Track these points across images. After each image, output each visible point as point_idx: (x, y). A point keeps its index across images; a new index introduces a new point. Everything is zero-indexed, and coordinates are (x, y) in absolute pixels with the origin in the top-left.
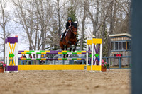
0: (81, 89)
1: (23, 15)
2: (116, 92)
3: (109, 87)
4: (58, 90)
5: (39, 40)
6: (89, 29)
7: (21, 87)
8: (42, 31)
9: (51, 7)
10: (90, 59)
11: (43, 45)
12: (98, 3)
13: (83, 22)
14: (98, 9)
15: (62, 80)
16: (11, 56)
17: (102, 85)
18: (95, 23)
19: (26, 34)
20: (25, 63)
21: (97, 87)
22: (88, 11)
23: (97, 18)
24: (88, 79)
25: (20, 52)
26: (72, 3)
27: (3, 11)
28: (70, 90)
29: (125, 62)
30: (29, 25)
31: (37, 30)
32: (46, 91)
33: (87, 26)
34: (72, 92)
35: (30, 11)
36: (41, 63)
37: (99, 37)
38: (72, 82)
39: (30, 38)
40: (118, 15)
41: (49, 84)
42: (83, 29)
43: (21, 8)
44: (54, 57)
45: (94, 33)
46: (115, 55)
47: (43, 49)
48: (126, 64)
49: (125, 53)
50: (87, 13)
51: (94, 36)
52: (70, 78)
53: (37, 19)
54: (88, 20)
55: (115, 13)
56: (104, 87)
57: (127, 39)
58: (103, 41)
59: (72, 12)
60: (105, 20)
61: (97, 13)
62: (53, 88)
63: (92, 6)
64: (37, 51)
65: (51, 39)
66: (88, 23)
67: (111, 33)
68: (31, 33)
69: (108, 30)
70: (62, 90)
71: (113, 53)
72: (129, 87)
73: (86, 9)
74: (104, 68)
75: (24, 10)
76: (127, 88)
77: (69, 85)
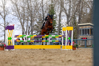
0: (58, 62)
1: (18, 10)
2: (83, 65)
3: (78, 61)
4: (42, 63)
5: (29, 28)
6: (64, 20)
7: (17, 61)
8: (31, 21)
9: (37, 4)
10: (64, 41)
11: (32, 31)
12: (70, 1)
13: (60, 15)
14: (70, 6)
15: (45, 56)
16: (10, 39)
17: (73, 59)
18: (68, 16)
19: (20, 24)
20: (19, 44)
21: (70, 61)
22: (63, 7)
23: (70, 12)
24: (63, 55)
25: (16, 36)
26: (52, 2)
27: (4, 7)
28: (51, 63)
29: (89, 43)
30: (22, 17)
31: (28, 20)
32: (34, 63)
33: (62, 18)
34: (52, 64)
35: (23, 8)
36: (30, 44)
37: (71, 26)
38: (52, 57)
39: (23, 26)
40: (84, 10)
41: (36, 59)
42: (60, 20)
43: (17, 5)
44: (39, 40)
45: (68, 23)
46: (82, 38)
47: (32, 34)
48: (90, 44)
49: (89, 37)
50: (63, 9)
51: (67, 25)
52: (50, 54)
53: (28, 13)
54: (63, 14)
55: (82, 8)
56: (75, 61)
57: (91, 27)
58: (74, 28)
59: (52, 8)
60: (75, 14)
61: (70, 9)
62: (38, 62)
63: (66, 3)
64: (27, 35)
65: (38, 27)
66: (64, 16)
67: (79, 23)
68: (24, 23)
69: (77, 21)
70: (45, 63)
71: (81, 37)
72: (92, 60)
73: (62, 6)
74: (74, 48)
75: (18, 7)
76: (90, 62)
77: (50, 60)
